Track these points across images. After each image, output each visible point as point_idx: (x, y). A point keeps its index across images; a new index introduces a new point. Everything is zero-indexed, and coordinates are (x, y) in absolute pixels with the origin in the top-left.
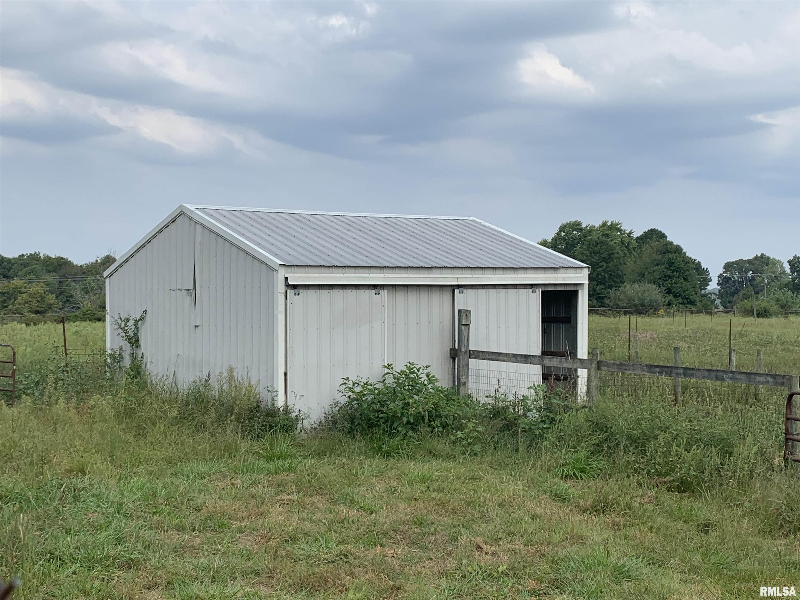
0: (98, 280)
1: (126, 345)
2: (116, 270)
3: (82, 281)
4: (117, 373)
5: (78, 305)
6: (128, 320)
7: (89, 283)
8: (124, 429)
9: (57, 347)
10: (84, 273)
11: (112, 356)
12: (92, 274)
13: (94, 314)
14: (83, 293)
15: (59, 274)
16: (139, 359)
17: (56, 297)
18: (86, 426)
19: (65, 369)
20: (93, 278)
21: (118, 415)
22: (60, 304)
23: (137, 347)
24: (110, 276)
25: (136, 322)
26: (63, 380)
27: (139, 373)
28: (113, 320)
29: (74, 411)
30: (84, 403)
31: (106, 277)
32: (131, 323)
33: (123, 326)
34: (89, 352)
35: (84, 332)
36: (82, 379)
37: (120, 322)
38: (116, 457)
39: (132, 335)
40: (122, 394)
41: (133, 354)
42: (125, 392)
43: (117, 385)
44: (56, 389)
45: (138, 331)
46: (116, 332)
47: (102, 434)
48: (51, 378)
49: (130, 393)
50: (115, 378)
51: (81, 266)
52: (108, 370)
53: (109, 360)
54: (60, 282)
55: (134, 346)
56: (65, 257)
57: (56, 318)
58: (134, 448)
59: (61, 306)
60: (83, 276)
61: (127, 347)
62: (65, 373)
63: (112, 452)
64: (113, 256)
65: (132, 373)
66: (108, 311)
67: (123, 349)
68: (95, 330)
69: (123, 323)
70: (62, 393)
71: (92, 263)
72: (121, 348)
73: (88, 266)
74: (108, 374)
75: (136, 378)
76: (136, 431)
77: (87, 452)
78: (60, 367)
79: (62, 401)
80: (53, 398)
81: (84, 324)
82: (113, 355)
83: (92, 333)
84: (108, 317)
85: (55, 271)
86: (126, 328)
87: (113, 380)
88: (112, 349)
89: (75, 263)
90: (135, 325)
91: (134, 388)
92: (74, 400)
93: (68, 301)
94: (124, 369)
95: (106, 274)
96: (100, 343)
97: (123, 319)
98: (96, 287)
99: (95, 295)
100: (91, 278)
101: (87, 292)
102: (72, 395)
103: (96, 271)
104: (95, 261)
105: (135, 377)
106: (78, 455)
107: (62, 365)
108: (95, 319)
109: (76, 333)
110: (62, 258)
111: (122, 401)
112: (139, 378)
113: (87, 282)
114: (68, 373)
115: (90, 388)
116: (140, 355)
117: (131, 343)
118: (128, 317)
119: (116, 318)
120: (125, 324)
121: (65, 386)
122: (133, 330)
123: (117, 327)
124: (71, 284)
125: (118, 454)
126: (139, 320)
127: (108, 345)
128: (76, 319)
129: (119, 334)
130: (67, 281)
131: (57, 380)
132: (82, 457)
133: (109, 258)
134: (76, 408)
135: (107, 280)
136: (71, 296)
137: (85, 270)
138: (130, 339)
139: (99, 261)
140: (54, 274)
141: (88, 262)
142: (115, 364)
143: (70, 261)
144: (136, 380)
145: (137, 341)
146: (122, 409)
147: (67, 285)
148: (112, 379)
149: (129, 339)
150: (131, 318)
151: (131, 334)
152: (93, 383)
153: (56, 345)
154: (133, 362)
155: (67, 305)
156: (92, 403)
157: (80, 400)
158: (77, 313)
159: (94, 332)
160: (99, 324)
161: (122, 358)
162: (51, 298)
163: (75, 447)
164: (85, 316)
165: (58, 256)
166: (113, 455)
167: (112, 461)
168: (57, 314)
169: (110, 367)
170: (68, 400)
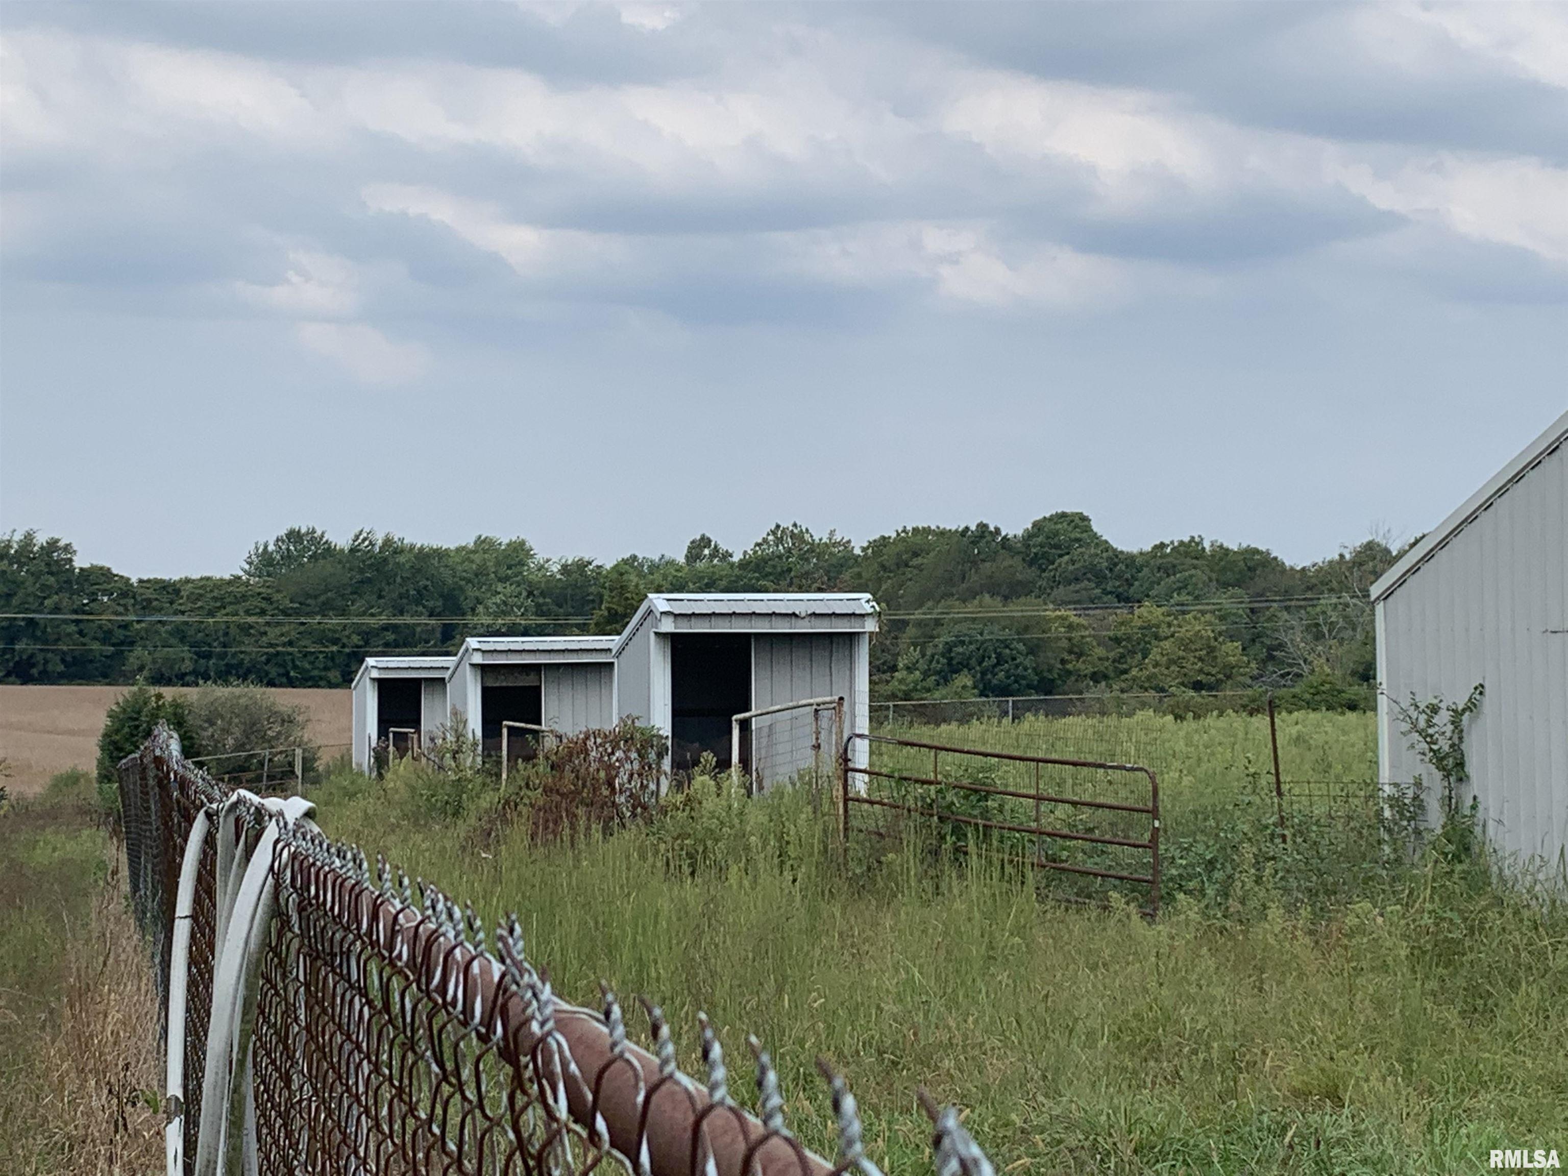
0: (1347, 605)
1: (1430, 774)
2: (1401, 581)
3: (1305, 608)
4: (1410, 846)
5: (1295, 670)
6: (1435, 710)
7: (1324, 613)
8: (1434, 994)
9: (1254, 775)
10: (1310, 588)
11: (1395, 802)
12: (1331, 590)
13: (1340, 692)
14: (1309, 637)
15: (1250, 591)
16: (1467, 812)
17: (1244, 649)
18: (1337, 980)
19: (1279, 830)
20: (1334, 600)
21: (1416, 956)
22: (1253, 665)
23: (1460, 780)
24: (1387, 595)
25: (1457, 715)
26: (1273, 858)
27: (1467, 849)
28: (1397, 709)
29: (1307, 940)
30: (1330, 920)
31: (1378, 598)
32: (1443, 718)
33: (1422, 724)
34: (1335, 790)
35: (1318, 739)
36: (1322, 860)
37: (1414, 715)
38: (1419, 1063)
39: (1446, 748)
40: (1425, 900)
41: (1450, 798)
42: (1431, 897)
43: (1413, 878)
44: (1258, 881)
45: (1461, 738)
46: (1405, 742)
47: (1379, 1004)
48: (1248, 851)
49: (1447, 899)
50: (1407, 861)
51: (1303, 569)
52: (1386, 838)
53: (1387, 813)
54: (1252, 610)
55: (1452, 779)
56: (1262, 548)
57: (1245, 701)
58: (1462, 1045)
59: (1256, 672)
60: (1309, 595)
61: (1433, 778)
62: (1278, 841)
63: (1407, 1052)
64: (1383, 543)
65: (1451, 848)
66: (1384, 686)
67: (1425, 783)
68: (1345, 733)
69: (1423, 717)
70: (1273, 892)
71: (1331, 562)
72: (1418, 784)
73: (1321, 568)
74: (1387, 849)
75: (1460, 862)
76: (1466, 1002)
77: (1343, 1047)
78: (1266, 827)
79: (1275, 912)
80: (1253, 903)
81: (1313, 716)
82: (1397, 800)
83: (1337, 741)
84: (1383, 702)
85: (1238, 584)
86: (1430, 731)
87: (1401, 864)
88: (1396, 785)
89: (1288, 563)
90: (1453, 723)
91: (1457, 886)
92: (1305, 912)
93: (1271, 658)
94: (1427, 837)
95: (1376, 590)
96: (1360, 770)
97: (1422, 706)
98: (1341, 623)
99: (1341, 644)
100: (1328, 600)
101: (1319, 637)
102: (1297, 900)
103: (1340, 582)
104: (1337, 557)
105: (1457, 858)
106: (1323, 1054)
107: (1270, 821)
108: (1341, 706)
109: (1298, 740)
110: (1256, 551)
111: (1427, 920)
112: (1467, 861)
113: (1318, 609)
114: (1284, 841)
115: (1344, 883)
116: (1469, 802)
117: (1444, 769)
118: (1435, 701)
119: (1405, 703)
120: (1428, 721)
121: (1280, 874)
122: (1448, 734)
123: (1405, 727)
124: (1279, 614)
125: (1424, 1058)
126: (1464, 710)
127: (1385, 774)
128: (1297, 703)
129: (1412, 746)
130: (1268, 608)
131: (1261, 859)
132: (1332, 1059)
133: (1371, 549)
134: (1311, 933)
135: (1380, 608)
136: (1281, 646)
137: (1314, 581)
138: (1443, 759)
139: (1348, 557)
140: (1237, 590)
141: (1319, 561)
142: (1405, 823)
143: (1275, 558)
144: (1459, 868)
145: (1461, 765)
146: (1426, 943)
147: (1269, 620)
148: (1398, 861)
149: (1439, 759)
150: (1443, 705)
151: (1444, 745)
152: (1349, 869)
153: (1252, 770)
154: (1451, 818)
155: (1271, 668)
156: (1351, 921)
157: (1320, 913)
158: (1297, 690)
159: (1342, 738)
160: (1352, 717)
161: (1421, 807)
162: (1231, 650)
163: (1313, 1031)
164: (1317, 698)
165: (1244, 545)
166: (1411, 1060)
167: (1409, 1073)
168: (1249, 692)
169: (1389, 831)
170: (1291, 909)
